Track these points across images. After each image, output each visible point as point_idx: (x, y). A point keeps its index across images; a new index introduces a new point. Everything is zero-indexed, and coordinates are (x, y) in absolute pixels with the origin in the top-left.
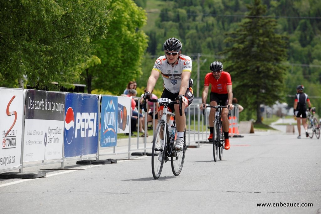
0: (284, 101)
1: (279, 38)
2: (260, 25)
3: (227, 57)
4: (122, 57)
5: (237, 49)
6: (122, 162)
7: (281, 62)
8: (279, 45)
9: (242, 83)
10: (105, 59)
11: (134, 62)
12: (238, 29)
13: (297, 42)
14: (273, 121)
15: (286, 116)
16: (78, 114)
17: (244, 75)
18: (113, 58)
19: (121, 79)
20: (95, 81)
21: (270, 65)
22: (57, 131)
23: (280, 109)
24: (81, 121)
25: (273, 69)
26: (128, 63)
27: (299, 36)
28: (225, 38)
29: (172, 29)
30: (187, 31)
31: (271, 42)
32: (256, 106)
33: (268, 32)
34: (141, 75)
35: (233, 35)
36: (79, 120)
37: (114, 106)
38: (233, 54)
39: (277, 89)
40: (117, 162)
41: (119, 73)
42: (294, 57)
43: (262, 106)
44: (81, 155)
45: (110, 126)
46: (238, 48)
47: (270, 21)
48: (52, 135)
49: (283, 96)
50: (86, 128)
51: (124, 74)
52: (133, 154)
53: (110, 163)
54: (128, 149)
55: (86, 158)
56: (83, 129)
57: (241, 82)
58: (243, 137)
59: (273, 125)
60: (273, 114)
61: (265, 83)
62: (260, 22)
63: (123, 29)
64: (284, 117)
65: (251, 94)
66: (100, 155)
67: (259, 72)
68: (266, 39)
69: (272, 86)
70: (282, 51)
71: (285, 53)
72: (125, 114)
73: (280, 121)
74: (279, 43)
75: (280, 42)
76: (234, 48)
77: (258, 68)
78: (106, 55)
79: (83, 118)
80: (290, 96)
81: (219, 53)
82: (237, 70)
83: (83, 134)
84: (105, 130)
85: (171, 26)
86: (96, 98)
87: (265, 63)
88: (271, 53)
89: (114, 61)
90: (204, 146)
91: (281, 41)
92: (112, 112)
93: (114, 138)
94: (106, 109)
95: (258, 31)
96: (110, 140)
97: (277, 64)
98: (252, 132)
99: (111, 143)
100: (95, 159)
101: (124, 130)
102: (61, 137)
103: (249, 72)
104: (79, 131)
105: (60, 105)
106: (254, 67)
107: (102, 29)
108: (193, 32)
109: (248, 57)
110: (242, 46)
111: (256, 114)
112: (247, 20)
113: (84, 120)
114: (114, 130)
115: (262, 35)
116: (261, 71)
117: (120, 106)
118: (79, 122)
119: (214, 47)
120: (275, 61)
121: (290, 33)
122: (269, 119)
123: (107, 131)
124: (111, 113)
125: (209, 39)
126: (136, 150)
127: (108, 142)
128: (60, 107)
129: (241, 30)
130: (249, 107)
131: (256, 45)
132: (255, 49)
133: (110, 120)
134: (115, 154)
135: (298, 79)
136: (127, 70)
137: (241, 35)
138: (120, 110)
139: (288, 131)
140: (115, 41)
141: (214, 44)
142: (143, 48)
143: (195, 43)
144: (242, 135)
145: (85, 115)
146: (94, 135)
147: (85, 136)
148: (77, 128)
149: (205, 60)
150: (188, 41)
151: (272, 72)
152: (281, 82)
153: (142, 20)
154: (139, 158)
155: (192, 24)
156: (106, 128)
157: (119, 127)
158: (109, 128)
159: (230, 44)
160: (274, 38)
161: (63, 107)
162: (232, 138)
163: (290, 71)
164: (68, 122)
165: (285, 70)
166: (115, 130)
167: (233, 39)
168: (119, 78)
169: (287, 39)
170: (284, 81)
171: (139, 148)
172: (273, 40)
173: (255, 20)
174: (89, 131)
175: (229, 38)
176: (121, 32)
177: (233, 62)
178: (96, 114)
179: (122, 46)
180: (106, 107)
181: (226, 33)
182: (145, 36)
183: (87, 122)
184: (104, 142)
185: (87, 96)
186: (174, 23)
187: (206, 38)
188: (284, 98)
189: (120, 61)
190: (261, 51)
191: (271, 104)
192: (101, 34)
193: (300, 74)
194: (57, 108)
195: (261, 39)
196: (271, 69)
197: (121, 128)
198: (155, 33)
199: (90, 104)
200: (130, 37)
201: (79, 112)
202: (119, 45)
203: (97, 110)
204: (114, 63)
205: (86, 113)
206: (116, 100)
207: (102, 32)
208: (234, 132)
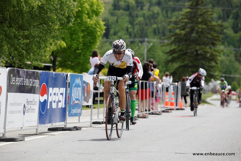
0: (218, 79)
2: (199, 14)
3: (170, 41)
4: (83, 41)
5: (179, 34)
6: (85, 129)
7: (217, 46)
8: (215, 31)
9: (183, 64)
10: (69, 43)
11: (93, 45)
12: (180, 18)
13: (230, 29)
14: (209, 97)
16: (51, 89)
17: (185, 57)
18: (75, 42)
19: (81, 59)
20: (58, 61)
21: (207, 49)
22: (34, 103)
23: (215, 86)
24: (53, 94)
25: (210, 52)
26: (88, 46)
27: (231, 23)
28: (169, 25)
29: (123, 17)
30: (136, 18)
31: (208, 29)
33: (206, 20)
35: (176, 23)
36: (51, 94)
37: (80, 82)
38: (175, 39)
40: (81, 129)
41: (80, 55)
42: (227, 42)
44: (53, 123)
45: (77, 99)
46: (180, 34)
47: (207, 11)
48: (30, 106)
49: (218, 75)
50: (57, 100)
51: (84, 55)
52: (94, 123)
53: (76, 129)
54: (90, 119)
55: (56, 126)
56: (54, 102)
57: (182, 62)
59: (208, 100)
60: (209, 91)
61: (202, 64)
62: (199, 12)
63: (84, 18)
66: (67, 123)
67: (197, 55)
68: (204, 26)
69: (209, 66)
70: (218, 36)
71: (220, 39)
73: (215, 96)
75: (216, 29)
76: (176, 34)
77: (197, 51)
78: (70, 39)
79: (54, 92)
80: (224, 75)
81: (164, 37)
82: (179, 53)
83: (54, 106)
84: (73, 103)
85: (122, 15)
86: (65, 75)
87: (203, 46)
88: (208, 38)
89: (76, 44)
93: (80, 109)
94: (74, 85)
95: (197, 19)
96: (76, 111)
97: (213, 48)
99: (77, 113)
100: (63, 126)
102: (36, 108)
103: (188, 54)
104: (51, 103)
105: (36, 82)
106: (194, 50)
107: (70, 18)
108: (141, 19)
109: (188, 42)
110: (183, 32)
112: (188, 10)
113: (55, 94)
114: (80, 102)
115: (200, 23)
116: (199, 54)
117: (84, 82)
118: (51, 95)
119: (159, 33)
120: (211, 45)
121: (224, 21)
122: (205, 95)
123: (74, 103)
124: (78, 88)
125: (155, 26)
126: (96, 119)
127: (75, 112)
129: (182, 19)
131: (195, 32)
132: (194, 35)
133: (77, 94)
134: (80, 123)
135: (231, 61)
136: (86, 52)
137: (183, 22)
138: (85, 86)
140: (77, 27)
141: (159, 30)
143: (143, 29)
145: (56, 90)
146: (63, 107)
147: (56, 108)
148: (50, 100)
149: (151, 44)
150: (137, 28)
151: (208, 55)
152: (217, 63)
153: (100, 10)
154: (99, 126)
155: (140, 13)
156: (73, 101)
157: (84, 100)
159: (173, 30)
160: (211, 26)
161: (39, 83)
162: (175, 110)
163: (224, 54)
164: (42, 95)
165: (220, 53)
166: (81, 103)
167: (176, 26)
168: (79, 59)
169: (221, 26)
170: (218, 62)
171: (99, 118)
172: (210, 27)
173: (195, 10)
174: (59, 103)
175: (172, 25)
176: (82, 20)
177: (176, 45)
178: (65, 89)
179: (83, 32)
180: (74, 84)
181: (169, 20)
182: (102, 23)
183: (57, 95)
184: (72, 113)
185: (58, 74)
186: (124, 12)
187: (151, 25)
188: (218, 77)
189: (81, 45)
190: (199, 36)
191: (207, 82)
192: (69, 22)
193: (232, 57)
194: (33, 84)
195: (200, 26)
196: (208, 52)
197: (85, 101)
198: (108, 20)
199: (60, 81)
200: (90, 24)
201: (51, 87)
202: (80, 31)
203: (66, 86)
204: (76, 46)
205: (57, 88)
206: (82, 77)
207: (70, 20)
208: (177, 106)
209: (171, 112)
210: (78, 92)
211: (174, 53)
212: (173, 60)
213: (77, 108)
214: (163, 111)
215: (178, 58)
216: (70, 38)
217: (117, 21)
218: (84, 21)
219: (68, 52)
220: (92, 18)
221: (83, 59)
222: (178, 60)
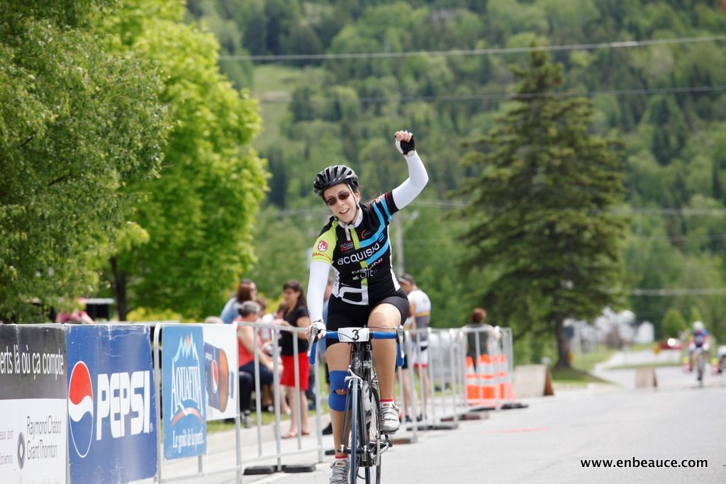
0: (623, 307)
1: (600, 146)
2: (550, 115)
3: (470, 203)
4: (204, 221)
5: (493, 180)
7: (611, 207)
8: (602, 163)
9: (512, 268)
10: (161, 230)
11: (233, 232)
12: (494, 130)
13: (646, 152)
14: (600, 360)
15: (632, 344)
16: (102, 378)
17: (518, 246)
18: (180, 225)
19: (203, 277)
20: (134, 287)
21: (582, 217)
22: (50, 427)
23: (615, 328)
24: (110, 394)
25: (591, 227)
26: (220, 236)
27: (649, 137)
28: (462, 154)
29: (324, 140)
30: (361, 142)
31: (581, 157)
32: (553, 323)
33: (572, 133)
34: (253, 264)
35: (483, 146)
36: (104, 393)
37: (195, 350)
38: (485, 194)
39: (603, 278)
41: (197, 263)
42: (640, 192)
43: (567, 323)
45: (188, 404)
46: (498, 180)
47: (573, 105)
48: (38, 437)
49: (620, 295)
50: (125, 412)
51: (210, 263)
52: (248, 472)
54: (234, 460)
56: (117, 417)
57: (510, 264)
58: (526, 407)
59: (598, 370)
60: (598, 343)
61: (572, 265)
62: (550, 109)
63: (201, 150)
64: (626, 348)
65: (539, 294)
66: (163, 481)
67: (555, 237)
68: (567, 151)
69: (591, 270)
70: (611, 178)
71: (619, 184)
72: (223, 368)
73: (618, 358)
74: (599, 159)
75: (603, 157)
76: (486, 180)
77: (551, 225)
78: (163, 219)
79: (115, 386)
80: (638, 292)
81: (450, 193)
82: (499, 235)
83: (117, 430)
84: (176, 414)
85: (321, 133)
86: (145, 332)
87: (570, 211)
88: (580, 184)
89: (184, 232)
90: (429, 437)
91: (605, 153)
92: (190, 366)
93: (201, 433)
94: (176, 359)
95: (546, 131)
96: (189, 440)
97: (600, 213)
98: (548, 392)
99: (192, 447)
101: (223, 410)
102: (60, 440)
103: (528, 238)
104: (106, 421)
105: (53, 360)
106: (542, 223)
107: (150, 153)
108: (377, 143)
109: (524, 201)
110: (507, 172)
111: (554, 343)
112: (517, 106)
113: (117, 393)
114: (199, 411)
115: (556, 141)
116: (560, 234)
117: (208, 348)
118: (104, 398)
119: (435, 180)
120: (594, 206)
121: (626, 130)
122: (589, 356)
123: (180, 416)
124: (190, 368)
126: (254, 460)
127: (185, 445)
128: (54, 363)
129: (501, 133)
130: (536, 327)
131: (541, 169)
132: (540, 178)
133: (187, 387)
135: (656, 249)
136: (217, 254)
137: (502, 144)
138: (210, 359)
139: (641, 385)
140: (184, 181)
141: (433, 171)
142: (256, 195)
143: (386, 171)
144: (523, 402)
145: (120, 380)
146: (147, 430)
147: (123, 435)
148: (102, 414)
149: (416, 214)
150: (367, 169)
151: (588, 235)
152: (614, 258)
153: (249, 126)
154: (265, 479)
155: (374, 124)
156: (177, 409)
157: (210, 404)
158: (185, 407)
159: (475, 168)
160: (589, 147)
161: (62, 364)
162: (498, 412)
163: (634, 230)
164: (76, 400)
165: (620, 226)
166: (202, 412)
167: (483, 156)
168: (197, 277)
169: (619, 146)
170: (620, 254)
171: (264, 454)
172: (586, 153)
173: (535, 104)
174: (133, 420)
175: (472, 154)
176: (195, 158)
177: (487, 214)
178: (147, 373)
179: (201, 195)
180: (174, 355)
181: (461, 140)
182: (259, 164)
183: (125, 396)
184: (175, 446)
185: (123, 329)
186: (327, 125)
188: (622, 300)
189: (200, 233)
190: (555, 180)
191: (590, 316)
192: (147, 166)
193: (659, 235)
194: (45, 366)
195: (555, 150)
196: (584, 228)
197: (215, 407)
198: (280, 153)
199: (131, 350)
200: (220, 168)
201: (103, 373)
202: (192, 192)
203: (152, 364)
204: (184, 239)
205: (122, 374)
206: (198, 334)
207: (150, 161)
208: (502, 396)
209: (487, 418)
210: (190, 381)
211: (483, 238)
212: (483, 259)
213: (190, 431)
214: (463, 418)
215: (499, 249)
216: (162, 215)
217: (307, 154)
218: (203, 162)
219: (162, 259)
220: (226, 151)
221: (210, 276)
222: (497, 257)
